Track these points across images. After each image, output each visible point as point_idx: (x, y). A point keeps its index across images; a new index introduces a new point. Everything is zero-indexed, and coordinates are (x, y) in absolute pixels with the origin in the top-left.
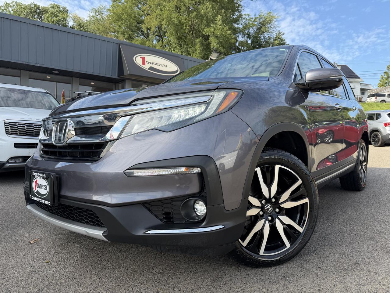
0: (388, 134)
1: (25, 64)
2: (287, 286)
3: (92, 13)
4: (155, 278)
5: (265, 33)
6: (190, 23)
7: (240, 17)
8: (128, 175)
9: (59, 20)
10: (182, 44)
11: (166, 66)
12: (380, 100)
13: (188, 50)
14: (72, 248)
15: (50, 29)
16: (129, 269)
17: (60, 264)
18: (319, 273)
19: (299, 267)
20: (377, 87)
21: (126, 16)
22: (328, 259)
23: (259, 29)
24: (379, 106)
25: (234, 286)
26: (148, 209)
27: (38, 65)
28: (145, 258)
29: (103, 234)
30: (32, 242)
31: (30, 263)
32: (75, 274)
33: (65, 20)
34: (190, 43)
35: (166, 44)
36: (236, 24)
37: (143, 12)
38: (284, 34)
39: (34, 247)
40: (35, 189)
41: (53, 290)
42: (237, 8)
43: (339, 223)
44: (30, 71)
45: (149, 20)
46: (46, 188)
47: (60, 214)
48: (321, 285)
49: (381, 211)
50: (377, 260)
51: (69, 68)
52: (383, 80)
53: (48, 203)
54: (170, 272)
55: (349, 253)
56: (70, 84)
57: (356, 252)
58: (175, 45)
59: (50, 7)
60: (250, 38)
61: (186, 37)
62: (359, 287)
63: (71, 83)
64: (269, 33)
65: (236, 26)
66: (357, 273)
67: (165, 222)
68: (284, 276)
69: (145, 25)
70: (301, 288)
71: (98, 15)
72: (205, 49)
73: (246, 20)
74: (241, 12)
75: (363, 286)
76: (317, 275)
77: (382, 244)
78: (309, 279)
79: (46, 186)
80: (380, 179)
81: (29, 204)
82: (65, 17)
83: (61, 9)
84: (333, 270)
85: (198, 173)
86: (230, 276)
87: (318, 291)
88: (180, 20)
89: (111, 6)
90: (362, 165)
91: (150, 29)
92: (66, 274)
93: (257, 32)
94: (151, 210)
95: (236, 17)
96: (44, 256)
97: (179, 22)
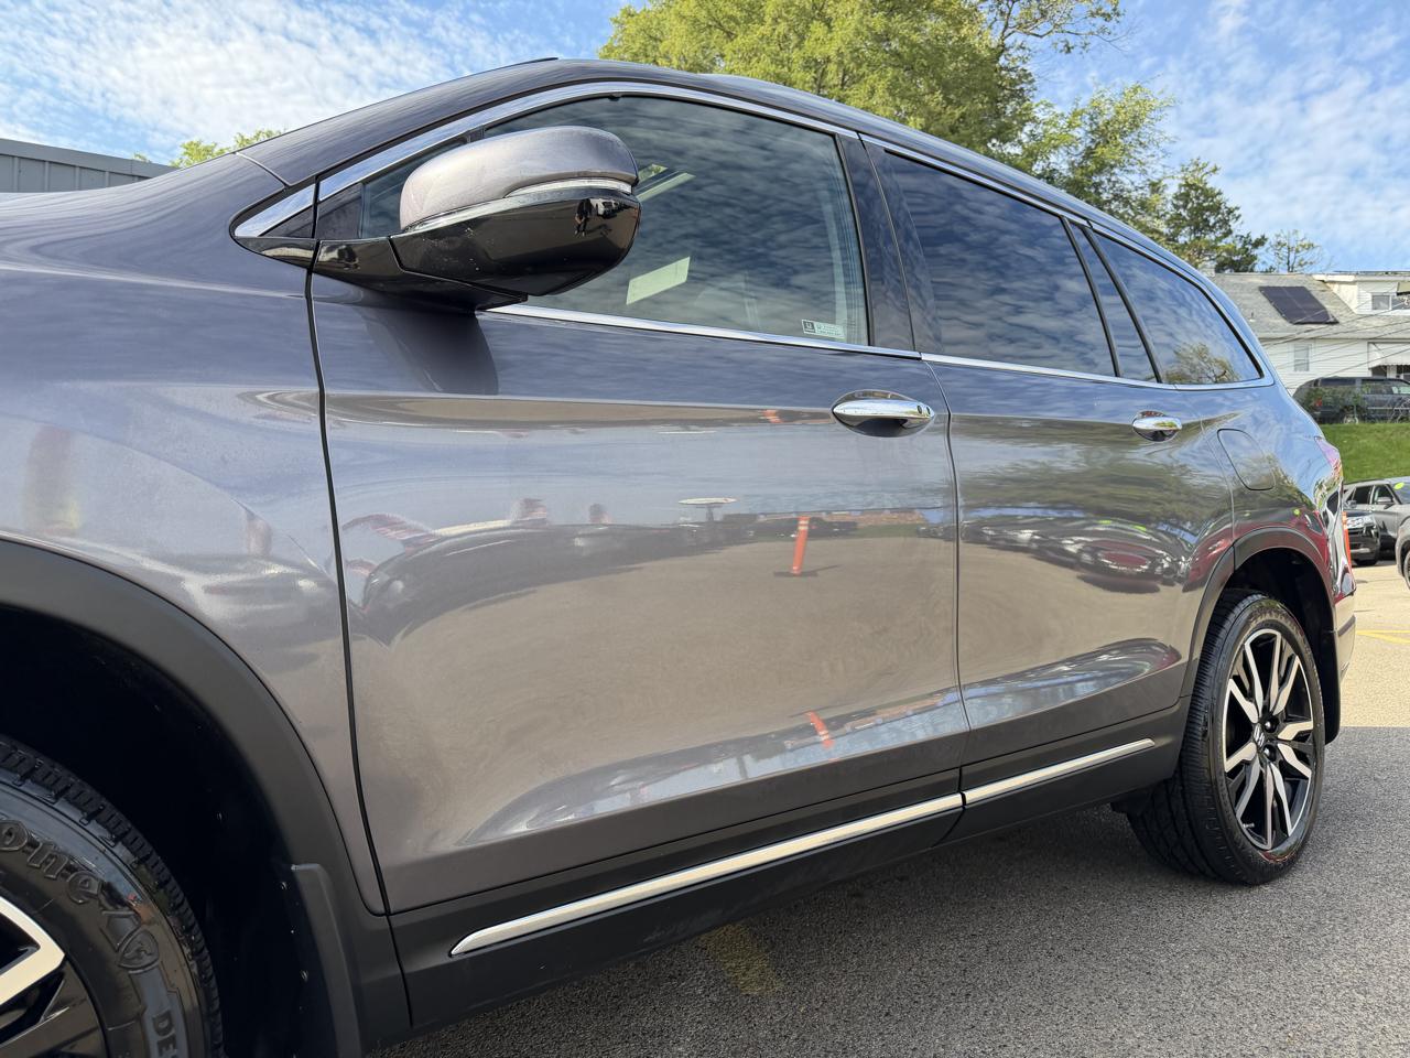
5: (1114, 166)
38: (1215, 170)
42: (1012, 85)
73: (1039, 123)
74: (1029, 100)
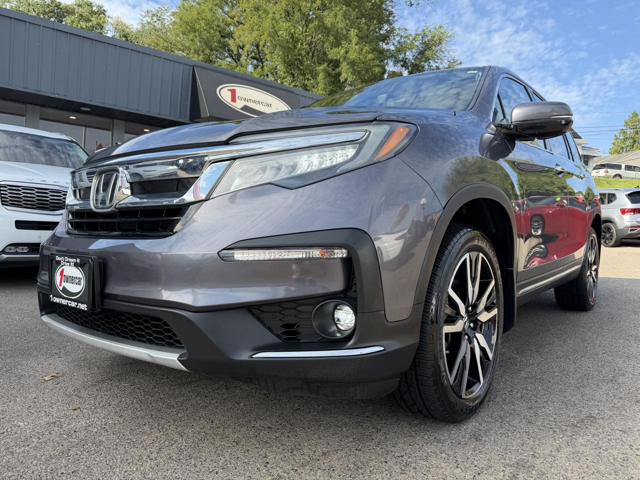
0: (627, 226)
1: (33, 93)
2: (479, 449)
3: (147, 18)
4: (260, 436)
5: (431, 59)
6: (309, 39)
7: (391, 33)
8: (225, 258)
9: (91, 26)
10: (296, 72)
11: (270, 105)
12: (613, 174)
13: (304, 83)
14: (116, 389)
15: (79, 37)
16: (216, 422)
17: (97, 412)
18: (531, 431)
19: (498, 421)
20: (609, 155)
21: (203, 25)
22: (544, 410)
23: (422, 53)
24: (611, 184)
25: (393, 449)
26: (257, 317)
27: (57, 96)
28: (242, 404)
29: (179, 359)
30: (47, 378)
31: (46, 410)
32: (124, 427)
33: (102, 28)
34: (308, 72)
35: (269, 73)
36: (384, 43)
37: (231, 19)
38: (461, 63)
39: (52, 386)
40: (60, 285)
41: (88, 452)
42: (386, 17)
43: (557, 358)
44: (43, 106)
45: (241, 32)
46: (79, 281)
47: (103, 329)
48: (536, 449)
49: (622, 341)
50: (624, 413)
51: (109, 103)
52: (618, 142)
53: (83, 307)
54: (285, 426)
55: (577, 402)
56: (109, 130)
57: (587, 400)
58: (285, 75)
59: (75, 5)
60: (407, 68)
61: (302, 63)
62: (598, 451)
63: (111, 129)
64: (437, 61)
65: (385, 47)
66: (593, 431)
67: (284, 339)
68: (475, 435)
69: (235, 40)
70: (504, 452)
71: (155, 22)
72: (333, 83)
73: (401, 37)
74: (393, 25)
75: (604, 450)
76: (528, 433)
77: (629, 390)
78: (515, 439)
79: (79, 278)
80: (617, 294)
81: (46, 314)
82: (101, 22)
83: (94, 8)
84: (553, 426)
85: (342, 259)
86: (385, 433)
87: (532, 457)
88: (292, 34)
89: (179, 7)
90: (591, 270)
91: (242, 48)
92: (108, 428)
93: (418, 58)
94: (261, 319)
95: (385, 32)
96: (69, 399)
97: (291, 38)
